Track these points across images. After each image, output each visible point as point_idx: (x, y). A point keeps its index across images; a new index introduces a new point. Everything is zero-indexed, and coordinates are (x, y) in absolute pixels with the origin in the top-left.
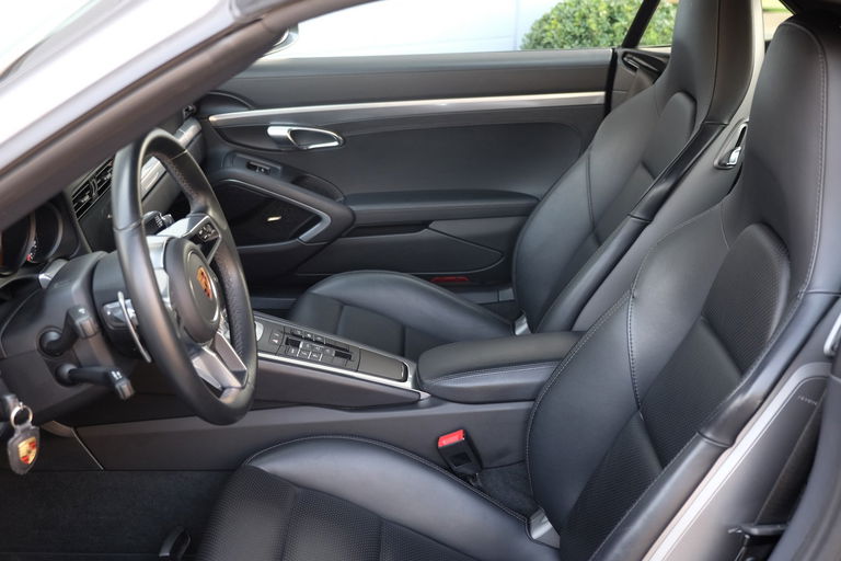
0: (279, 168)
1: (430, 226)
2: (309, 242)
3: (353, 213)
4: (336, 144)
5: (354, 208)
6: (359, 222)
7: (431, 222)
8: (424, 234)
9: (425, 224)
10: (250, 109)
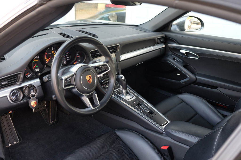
0: (182, 61)
1: (218, 88)
2: (183, 83)
3: (196, 78)
4: (197, 58)
5: (197, 77)
6: (197, 81)
7: (218, 87)
8: (215, 90)
9: (216, 87)
10: (177, 44)
